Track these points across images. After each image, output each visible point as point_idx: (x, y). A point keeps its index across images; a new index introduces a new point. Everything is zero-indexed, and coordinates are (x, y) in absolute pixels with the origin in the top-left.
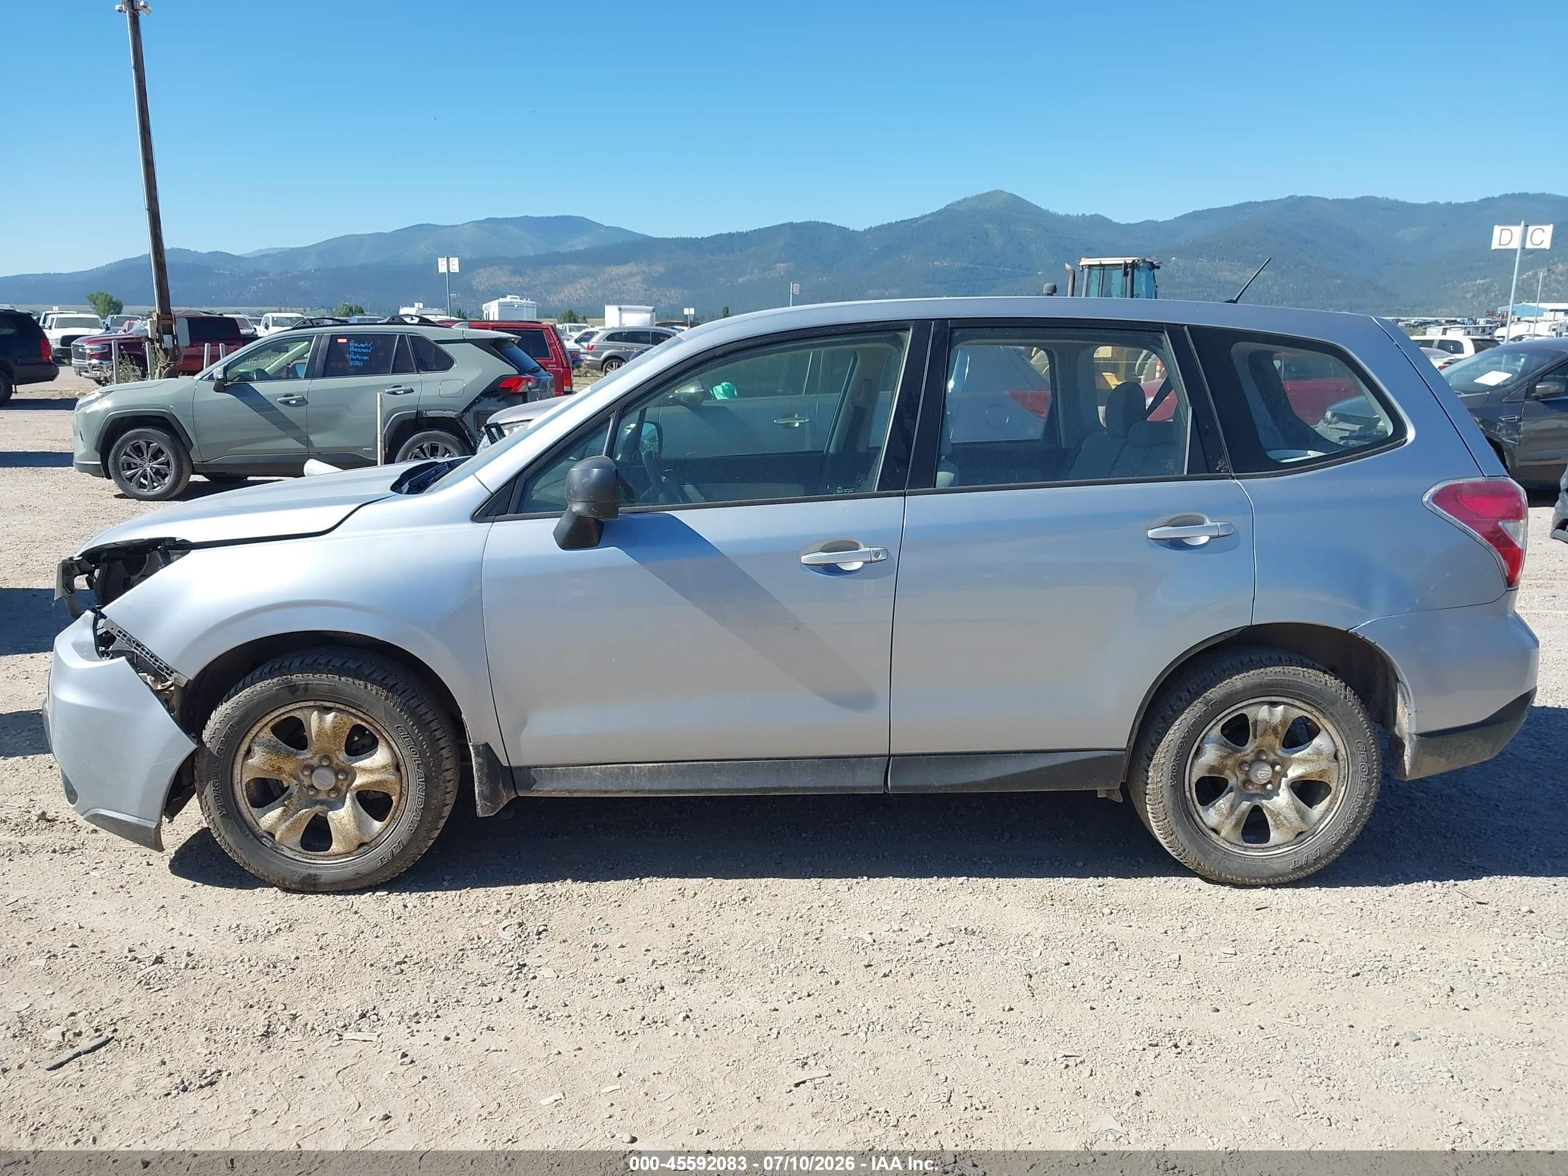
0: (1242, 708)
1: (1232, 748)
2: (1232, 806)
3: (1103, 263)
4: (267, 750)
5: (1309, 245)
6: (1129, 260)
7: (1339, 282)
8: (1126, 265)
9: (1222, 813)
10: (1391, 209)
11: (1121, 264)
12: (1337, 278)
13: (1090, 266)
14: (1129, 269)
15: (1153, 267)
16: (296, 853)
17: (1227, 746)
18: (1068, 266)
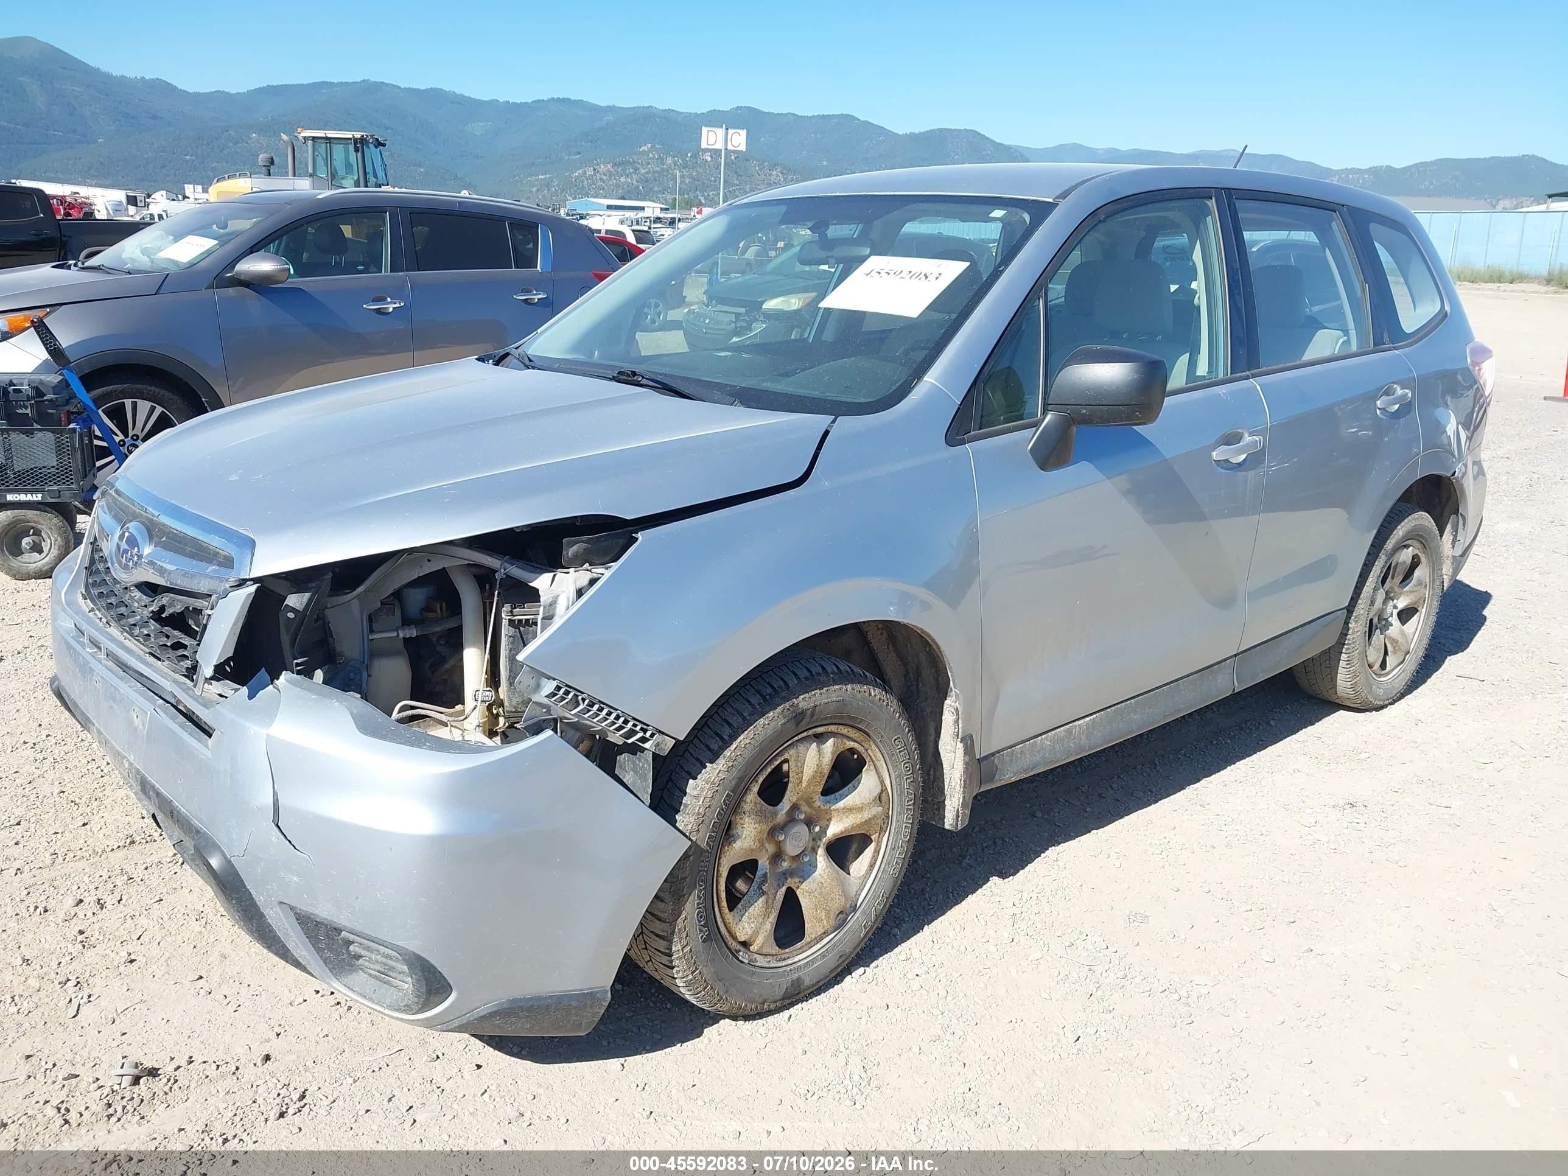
3: (329, 135)
4: (758, 819)
5: (389, 131)
6: (358, 135)
7: (422, 170)
8: (355, 140)
10: (459, 103)
11: (350, 139)
12: (420, 166)
13: (314, 139)
14: (360, 144)
15: (379, 144)
16: (769, 958)
18: (285, 137)
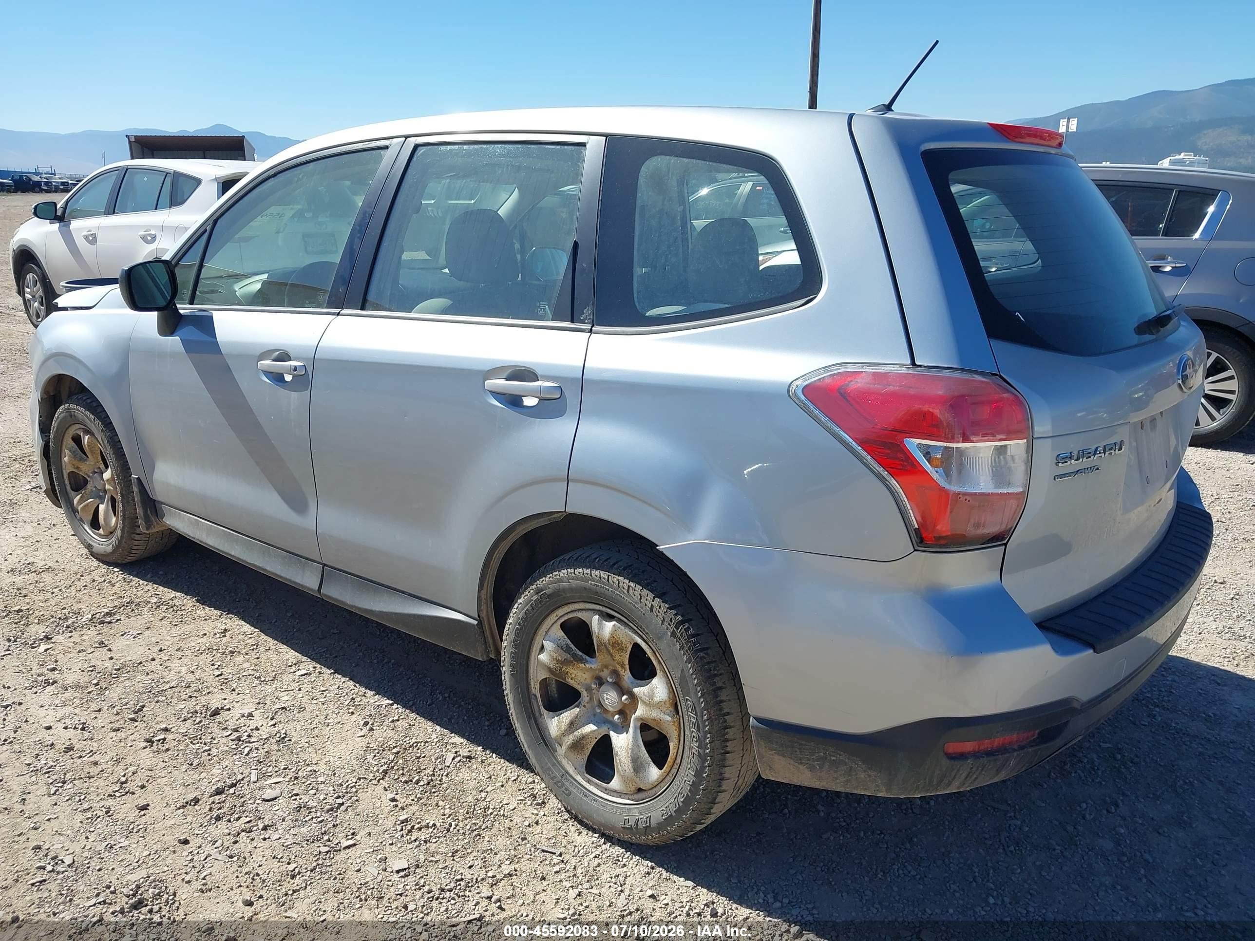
0: (579, 610)
1: (574, 656)
2: (572, 723)
9: (561, 728)
17: (568, 650)
